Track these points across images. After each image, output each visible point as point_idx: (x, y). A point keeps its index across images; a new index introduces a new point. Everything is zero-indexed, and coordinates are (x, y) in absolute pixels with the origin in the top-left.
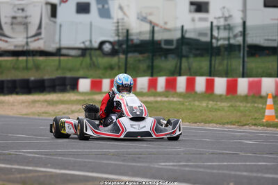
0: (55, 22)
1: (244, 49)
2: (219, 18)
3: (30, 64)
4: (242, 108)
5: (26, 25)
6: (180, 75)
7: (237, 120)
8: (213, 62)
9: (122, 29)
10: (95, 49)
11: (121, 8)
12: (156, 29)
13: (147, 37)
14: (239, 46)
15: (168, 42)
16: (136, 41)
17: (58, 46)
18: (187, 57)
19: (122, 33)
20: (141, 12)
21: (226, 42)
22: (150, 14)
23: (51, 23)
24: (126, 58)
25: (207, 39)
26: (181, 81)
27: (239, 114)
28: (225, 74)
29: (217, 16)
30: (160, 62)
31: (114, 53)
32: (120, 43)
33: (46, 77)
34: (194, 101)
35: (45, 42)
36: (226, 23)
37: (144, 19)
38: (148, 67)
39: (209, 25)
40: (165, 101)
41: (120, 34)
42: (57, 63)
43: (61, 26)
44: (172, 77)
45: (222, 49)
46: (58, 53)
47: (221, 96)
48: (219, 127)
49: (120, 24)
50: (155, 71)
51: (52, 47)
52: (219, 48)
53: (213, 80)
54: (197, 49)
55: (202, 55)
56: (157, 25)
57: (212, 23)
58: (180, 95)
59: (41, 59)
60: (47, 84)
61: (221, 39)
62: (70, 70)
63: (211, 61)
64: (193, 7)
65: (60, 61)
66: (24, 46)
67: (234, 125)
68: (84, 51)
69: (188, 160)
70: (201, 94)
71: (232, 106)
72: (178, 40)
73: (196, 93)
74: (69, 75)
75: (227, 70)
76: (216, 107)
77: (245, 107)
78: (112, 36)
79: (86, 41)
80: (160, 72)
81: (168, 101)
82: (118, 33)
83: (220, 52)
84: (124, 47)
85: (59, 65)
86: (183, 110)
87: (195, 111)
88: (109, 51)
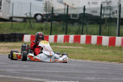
0: (10, 2)
1: (119, 21)
2: (104, 2)
4: (119, 54)
6: (82, 34)
7: (118, 60)
9: (49, 7)
10: (33, 18)
12: (69, 7)
13: (62, 12)
14: (116, 19)
15: (74, 15)
16: (56, 15)
17: (11, 16)
18: (85, 24)
19: (49, 9)
21: (108, 17)
23: (7, 2)
24: (52, 24)
25: (98, 14)
26: (83, 38)
28: (108, 35)
29: (103, 2)
30: (70, 27)
31: (43, 20)
32: (47, 15)
33: (5, 33)
34: (91, 49)
35: (3, 14)
36: (108, 5)
37: (61, 2)
38: (63, 29)
40: (75, 48)
41: (47, 10)
42: (10, 26)
43: (13, 4)
45: (106, 20)
46: (11, 19)
47: (106, 46)
49: (47, 4)
50: (68, 31)
51: (7, 17)
52: (104, 19)
53: (102, 37)
54: (91, 20)
58: (82, 45)
60: (5, 37)
61: (105, 14)
62: (18, 30)
63: (100, 26)
65: (12, 24)
67: (117, 62)
68: (25, 19)
70: (95, 45)
71: (114, 52)
72: (81, 14)
73: (92, 44)
74: (17, 32)
76: (105, 52)
77: (121, 53)
78: (42, 11)
79: (28, 13)
80: (70, 32)
81: (77, 48)
82: (46, 9)
83: (104, 22)
84: (49, 17)
85: (12, 27)
86: (86, 53)
87: (93, 54)
88: (40, 20)
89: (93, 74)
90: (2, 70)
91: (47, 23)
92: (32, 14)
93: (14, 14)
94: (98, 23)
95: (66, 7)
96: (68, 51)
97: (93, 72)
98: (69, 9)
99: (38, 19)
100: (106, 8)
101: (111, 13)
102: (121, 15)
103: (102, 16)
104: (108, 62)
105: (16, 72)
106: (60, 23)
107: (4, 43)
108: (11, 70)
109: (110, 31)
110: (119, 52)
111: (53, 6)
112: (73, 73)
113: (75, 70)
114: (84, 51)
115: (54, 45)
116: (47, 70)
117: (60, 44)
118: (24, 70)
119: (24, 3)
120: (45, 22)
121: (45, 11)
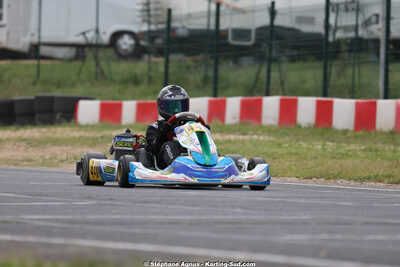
1: (387, 49)
4: (389, 154)
6: (268, 94)
7: (386, 173)
8: (328, 70)
9: (156, 9)
12: (222, 8)
13: (201, 24)
14: (377, 41)
15: (241, 33)
16: (181, 32)
17: (35, 40)
18: (277, 61)
19: (156, 15)
21: (352, 35)
24: (167, 63)
26: (271, 105)
27: (387, 163)
28: (351, 95)
30: (227, 71)
31: (138, 52)
32: (151, 36)
33: (17, 97)
34: (298, 141)
35: (8, 33)
38: (205, 79)
40: (243, 142)
41: (153, 20)
42: (33, 71)
43: (40, 3)
44: (253, 98)
45: (344, 48)
46: (34, 52)
47: (345, 132)
50: (220, 85)
51: (21, 43)
52: (338, 43)
53: (331, 103)
54: (294, 47)
55: (302, 59)
58: (269, 130)
59: (4, 63)
60: (17, 109)
61: (340, 27)
62: (59, 85)
63: (325, 68)
65: (39, 66)
67: (381, 181)
68: (81, 50)
70: (309, 128)
71: (370, 150)
72: (260, 30)
73: (299, 127)
74: (57, 93)
75: (353, 85)
76: (342, 151)
77: (395, 151)
78: (135, 23)
79: (89, 31)
80: (227, 87)
81: (250, 141)
82: (149, 16)
83: (340, 52)
84: (159, 41)
85: (38, 76)
86: (282, 155)
87: (305, 158)
88: (130, 50)
89: (305, 223)
90: (8, 218)
91: (154, 59)
92: (104, 33)
93: (43, 34)
94: (319, 58)
95: (213, 7)
97: (304, 217)
98: (221, 13)
99: (124, 47)
100: (342, 7)
101: (360, 23)
102: (392, 29)
103: (330, 33)
104: (352, 183)
105: (55, 224)
106: (195, 61)
107: (14, 128)
108: (36, 217)
109: (357, 81)
110: (388, 148)
111: (171, 6)
112: (240, 223)
113: (245, 211)
114: (274, 150)
116: (152, 214)
118: (78, 217)
120: (146, 57)
121: (144, 21)
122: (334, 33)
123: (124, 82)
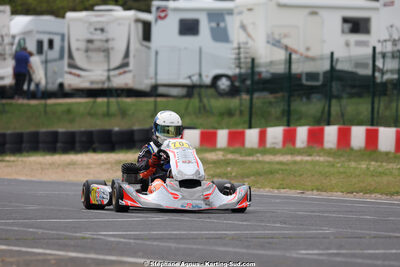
0: (149, 48)
2: (385, 41)
3: (114, 108)
5: (107, 52)
6: (329, 124)
8: (376, 106)
9: (246, 58)
10: (207, 87)
11: (243, 27)
12: (294, 56)
13: (281, 69)
15: (312, 76)
16: (264, 75)
17: (153, 82)
18: (339, 97)
19: (246, 63)
20: (273, 33)
21: (395, 76)
22: (286, 36)
23: (144, 48)
24: (251, 100)
25: (368, 72)
26: (331, 133)
29: (382, 39)
30: (300, 106)
31: (234, 91)
32: (241, 78)
34: (350, 160)
35: (134, 77)
36: (396, 49)
37: (276, 43)
38: (283, 112)
39: (370, 51)
40: (307, 161)
41: (242, 65)
42: (152, 107)
43: (157, 53)
44: (316, 127)
45: (390, 86)
46: (154, 91)
47: (387, 154)
48: (384, 199)
49: (242, 50)
50: (293, 118)
51: (144, 84)
52: (384, 85)
53: (376, 132)
54: (353, 87)
55: (359, 95)
56: (296, 52)
57: (374, 48)
58: (329, 153)
59: (129, 100)
61: (387, 71)
63: (373, 103)
64: (347, 26)
65: (156, 102)
66: (103, 83)
68: (191, 90)
69: (340, 247)
70: (360, 150)
72: (325, 73)
73: (352, 149)
75: (397, 116)
76: (380, 169)
78: (230, 68)
79: (193, 75)
80: (300, 119)
81: (312, 161)
82: (240, 63)
83: (386, 90)
84: (248, 82)
85: (156, 110)
86: (333, 174)
87: (351, 176)
88: (227, 89)
89: (325, 237)
90: (87, 234)
92: (207, 76)
93: (159, 77)
96: (286, 170)
97: (327, 232)
99: (222, 87)
106: (276, 98)
111: (253, 56)
112: (273, 237)
113: (284, 225)
114: (327, 169)
115: (259, 155)
117: (274, 152)
118: (145, 233)
119: (186, 48)
121: (237, 66)
122: (382, 77)
123: (222, 114)
